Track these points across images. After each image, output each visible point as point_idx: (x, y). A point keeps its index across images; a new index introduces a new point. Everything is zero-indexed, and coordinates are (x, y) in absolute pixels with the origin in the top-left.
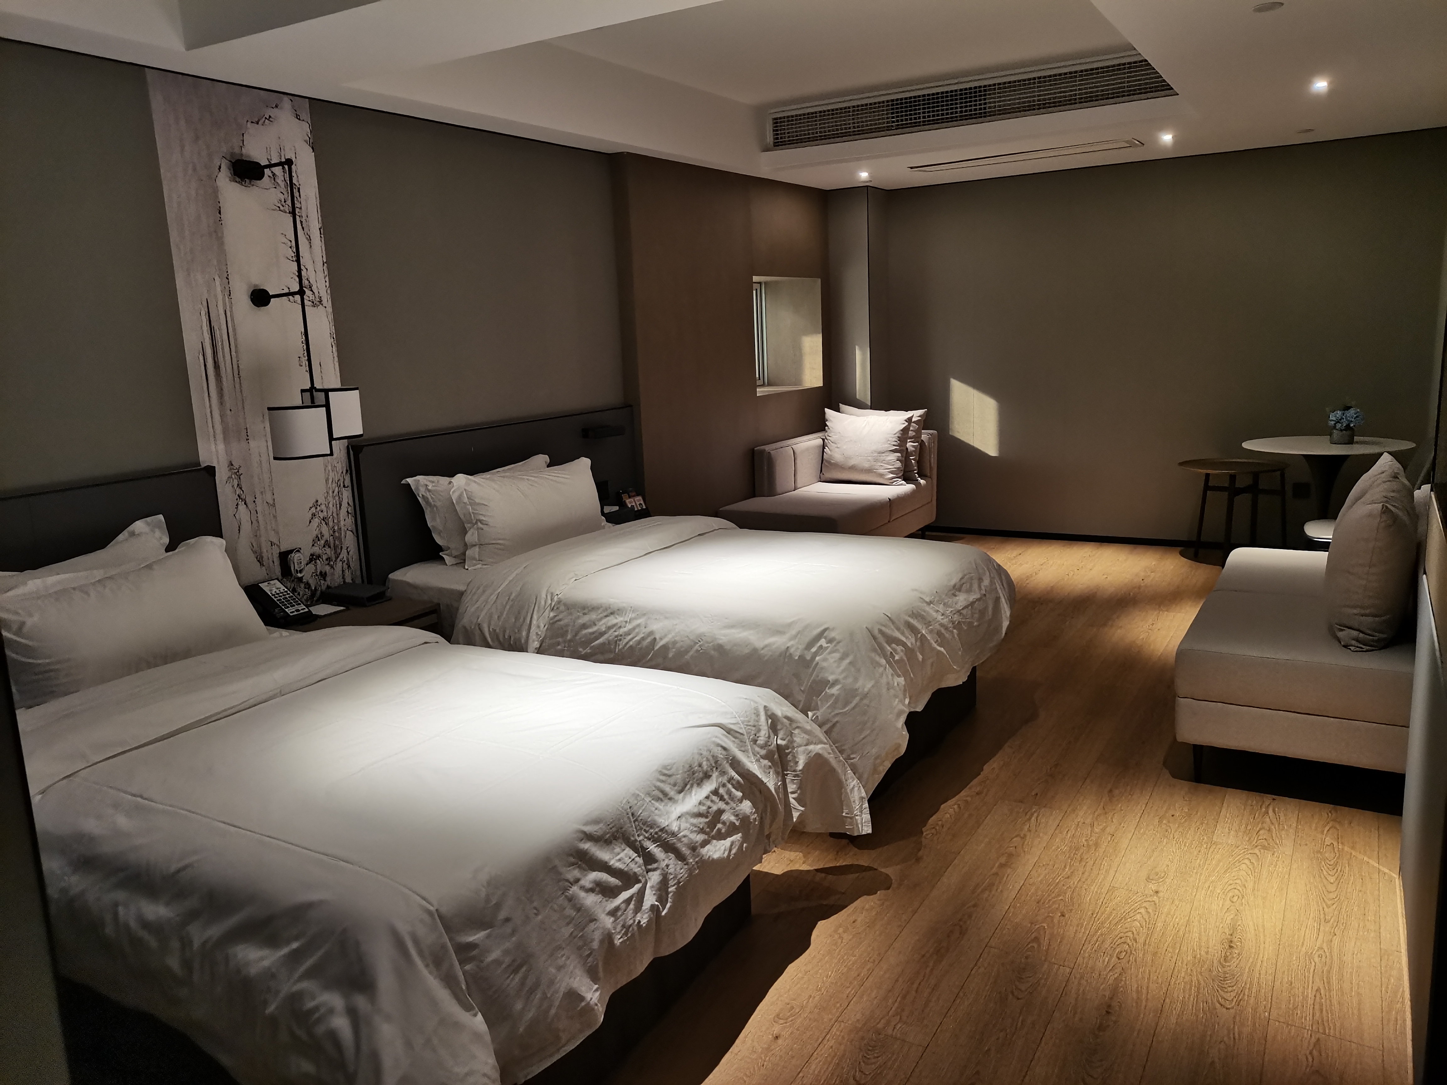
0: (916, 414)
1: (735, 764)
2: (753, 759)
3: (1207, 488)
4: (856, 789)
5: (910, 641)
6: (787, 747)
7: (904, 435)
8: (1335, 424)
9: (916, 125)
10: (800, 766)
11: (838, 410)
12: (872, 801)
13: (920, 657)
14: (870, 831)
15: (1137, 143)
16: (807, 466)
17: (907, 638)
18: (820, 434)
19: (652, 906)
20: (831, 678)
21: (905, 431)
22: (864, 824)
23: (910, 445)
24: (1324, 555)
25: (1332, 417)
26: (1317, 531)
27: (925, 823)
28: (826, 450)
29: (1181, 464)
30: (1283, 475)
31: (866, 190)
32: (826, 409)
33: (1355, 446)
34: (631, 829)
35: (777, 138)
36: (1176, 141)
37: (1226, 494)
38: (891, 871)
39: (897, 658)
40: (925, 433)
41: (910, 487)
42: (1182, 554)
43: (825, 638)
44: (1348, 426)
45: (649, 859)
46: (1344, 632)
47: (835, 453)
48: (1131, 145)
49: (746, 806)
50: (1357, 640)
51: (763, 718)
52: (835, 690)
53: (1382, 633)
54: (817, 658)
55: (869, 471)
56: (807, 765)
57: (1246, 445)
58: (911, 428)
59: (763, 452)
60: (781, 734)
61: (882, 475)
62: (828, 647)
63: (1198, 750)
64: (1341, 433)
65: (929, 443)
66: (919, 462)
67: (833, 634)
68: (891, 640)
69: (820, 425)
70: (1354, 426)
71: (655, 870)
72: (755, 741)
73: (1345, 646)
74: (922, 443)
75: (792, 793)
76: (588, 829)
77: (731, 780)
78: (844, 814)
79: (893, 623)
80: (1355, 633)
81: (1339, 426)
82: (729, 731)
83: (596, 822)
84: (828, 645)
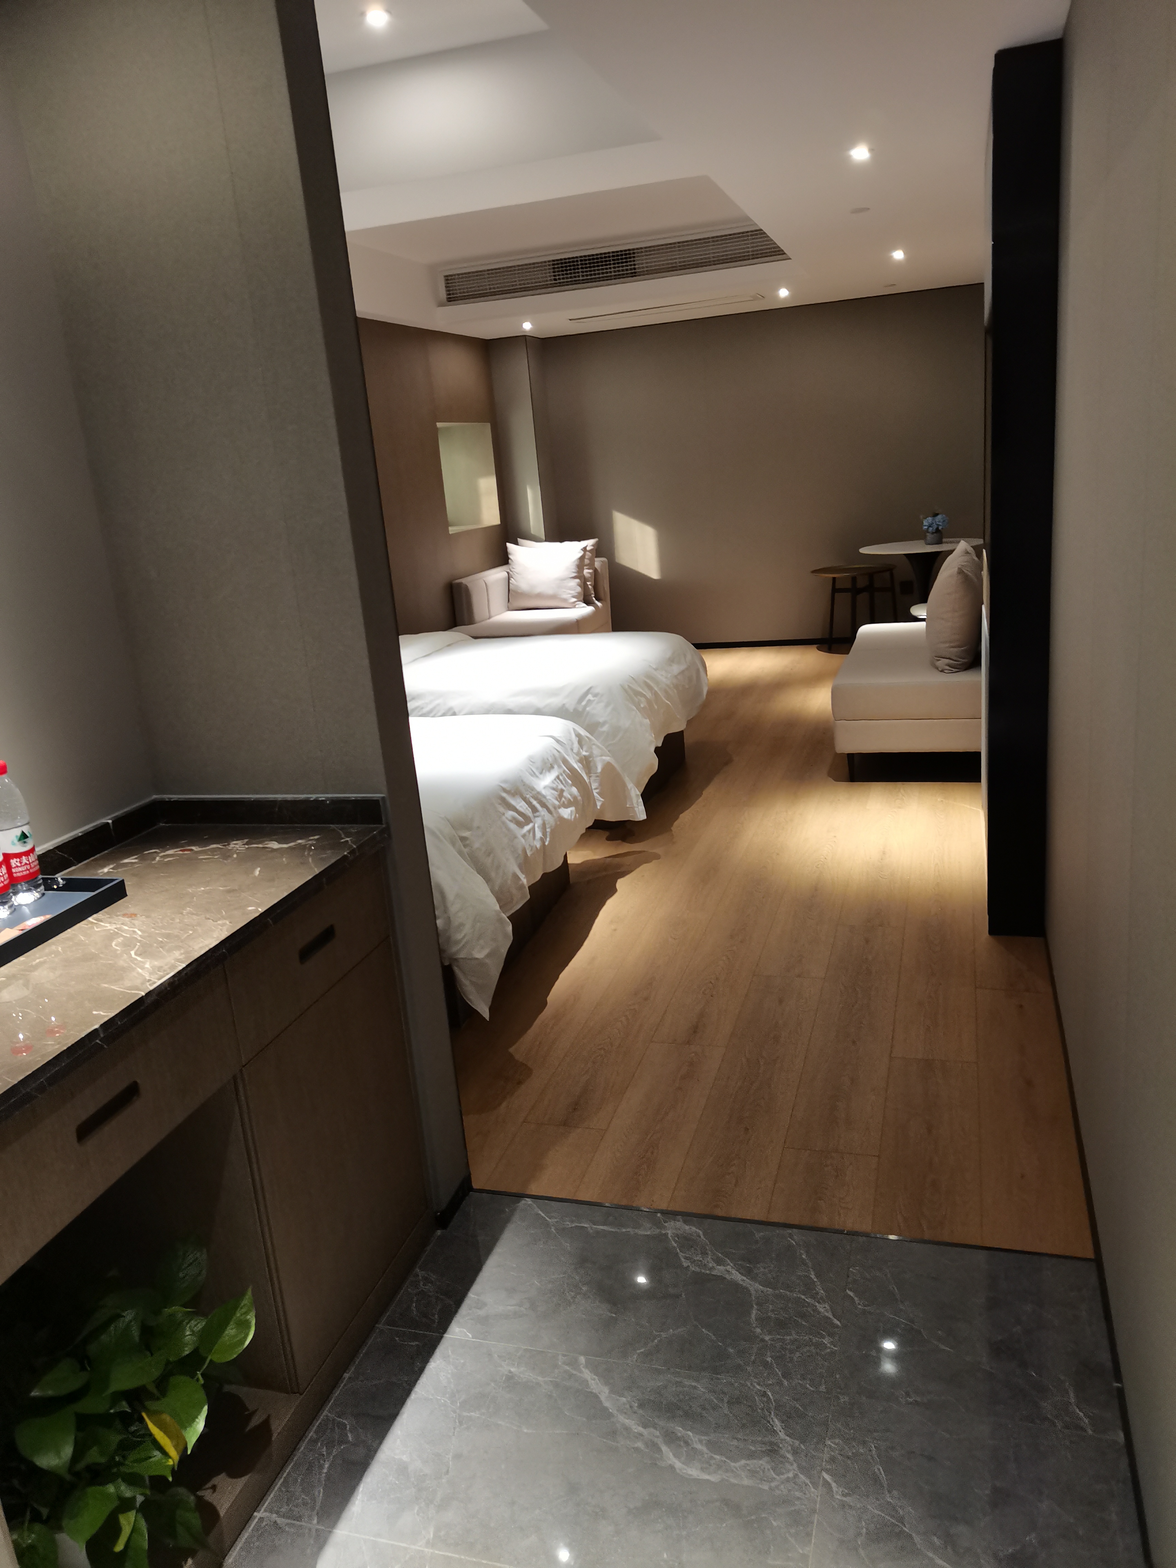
0: (589, 543)
1: (565, 762)
2: (574, 761)
3: (835, 590)
4: (633, 789)
5: (649, 695)
6: (590, 756)
7: (581, 564)
8: (928, 528)
9: (576, 282)
10: (599, 770)
11: (516, 543)
12: (643, 795)
13: (656, 707)
14: (645, 818)
15: (760, 297)
16: (497, 597)
17: (645, 692)
18: (505, 567)
19: (541, 838)
20: (601, 720)
21: (582, 559)
22: (640, 814)
23: (587, 572)
24: (924, 624)
25: (925, 523)
26: (919, 611)
27: (672, 825)
28: (512, 581)
29: (814, 572)
30: (892, 575)
31: (524, 339)
32: (508, 544)
33: (944, 545)
34: (522, 789)
35: (449, 294)
36: (793, 296)
37: (849, 595)
38: (658, 851)
39: (642, 706)
40: (597, 561)
41: (590, 609)
42: (819, 649)
43: (591, 694)
44: (937, 529)
45: (534, 810)
46: (940, 662)
47: (522, 583)
48: (755, 298)
49: (574, 790)
50: (949, 665)
51: (573, 736)
52: (605, 728)
53: (964, 659)
54: (588, 709)
55: (554, 597)
56: (603, 769)
57: (864, 550)
58: (587, 557)
59: (460, 584)
60: (585, 748)
61: (565, 600)
62: (594, 701)
63: (851, 757)
64: (932, 536)
65: (601, 570)
66: (595, 587)
67: (597, 691)
68: (638, 694)
69: (504, 559)
70: (942, 528)
71: (538, 817)
72: (572, 750)
73: (942, 671)
74: (596, 571)
75: (595, 789)
76: (504, 785)
77: (564, 771)
78: (628, 806)
79: (636, 682)
80: (947, 661)
81: (931, 529)
82: (558, 741)
83: (505, 781)
84: (595, 698)
